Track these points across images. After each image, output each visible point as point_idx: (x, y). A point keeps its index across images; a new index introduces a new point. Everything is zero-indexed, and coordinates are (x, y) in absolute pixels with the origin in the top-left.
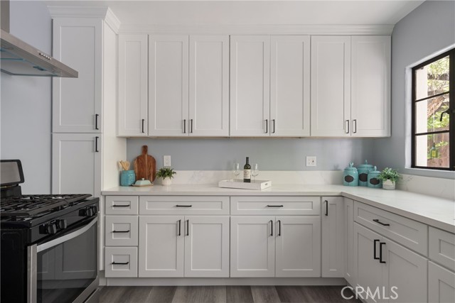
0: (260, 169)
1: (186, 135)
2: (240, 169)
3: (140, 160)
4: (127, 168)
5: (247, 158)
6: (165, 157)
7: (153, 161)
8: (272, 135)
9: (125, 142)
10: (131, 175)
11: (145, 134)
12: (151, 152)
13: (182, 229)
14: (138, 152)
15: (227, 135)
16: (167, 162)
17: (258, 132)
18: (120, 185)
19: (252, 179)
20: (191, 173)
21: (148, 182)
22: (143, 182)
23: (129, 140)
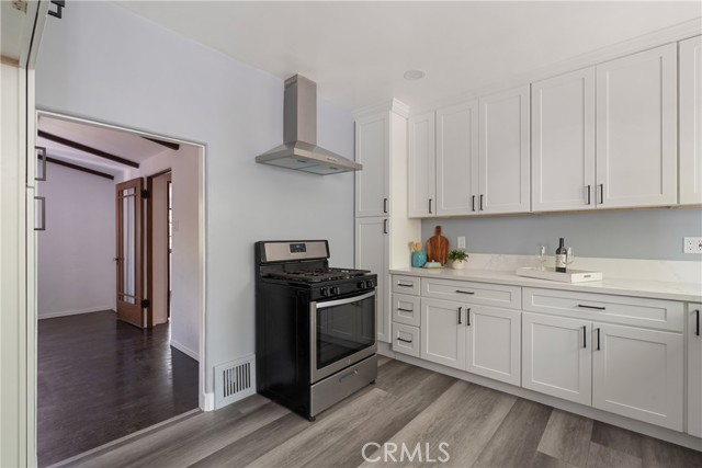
0: (575, 254)
1: (476, 213)
2: (547, 253)
3: (433, 241)
4: (419, 250)
5: (561, 240)
6: (459, 238)
7: (446, 242)
8: (599, 206)
9: (419, 224)
10: (422, 257)
11: (433, 215)
12: (444, 233)
13: (463, 317)
14: (432, 233)
15: (529, 210)
16: (460, 244)
17: (577, 204)
18: (413, 265)
19: (568, 268)
20: (487, 257)
21: (438, 264)
22: (432, 264)
23: (423, 220)
